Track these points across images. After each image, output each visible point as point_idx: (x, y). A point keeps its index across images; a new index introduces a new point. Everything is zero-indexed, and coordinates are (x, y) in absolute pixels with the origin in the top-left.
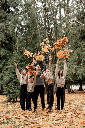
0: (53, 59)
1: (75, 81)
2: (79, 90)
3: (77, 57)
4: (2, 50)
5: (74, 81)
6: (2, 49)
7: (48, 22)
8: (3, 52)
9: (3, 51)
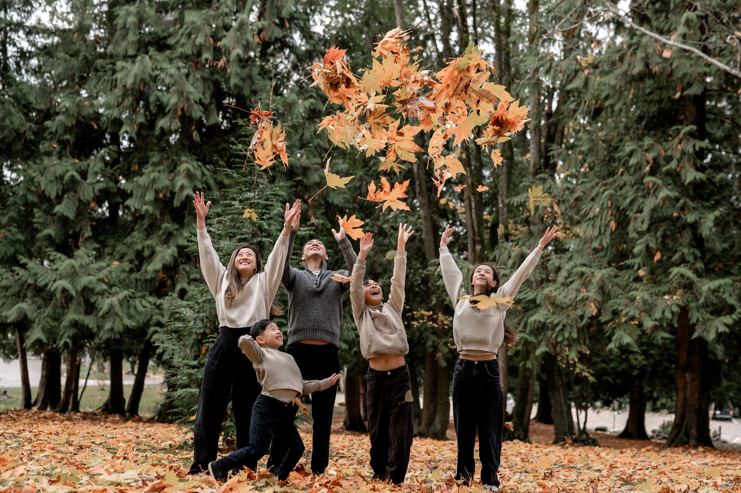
0: (481, 235)
1: (598, 375)
2: (625, 435)
3: (613, 225)
4: (183, 167)
5: (591, 379)
6: (183, 158)
7: (464, 20)
8: (190, 176)
9: (188, 170)
